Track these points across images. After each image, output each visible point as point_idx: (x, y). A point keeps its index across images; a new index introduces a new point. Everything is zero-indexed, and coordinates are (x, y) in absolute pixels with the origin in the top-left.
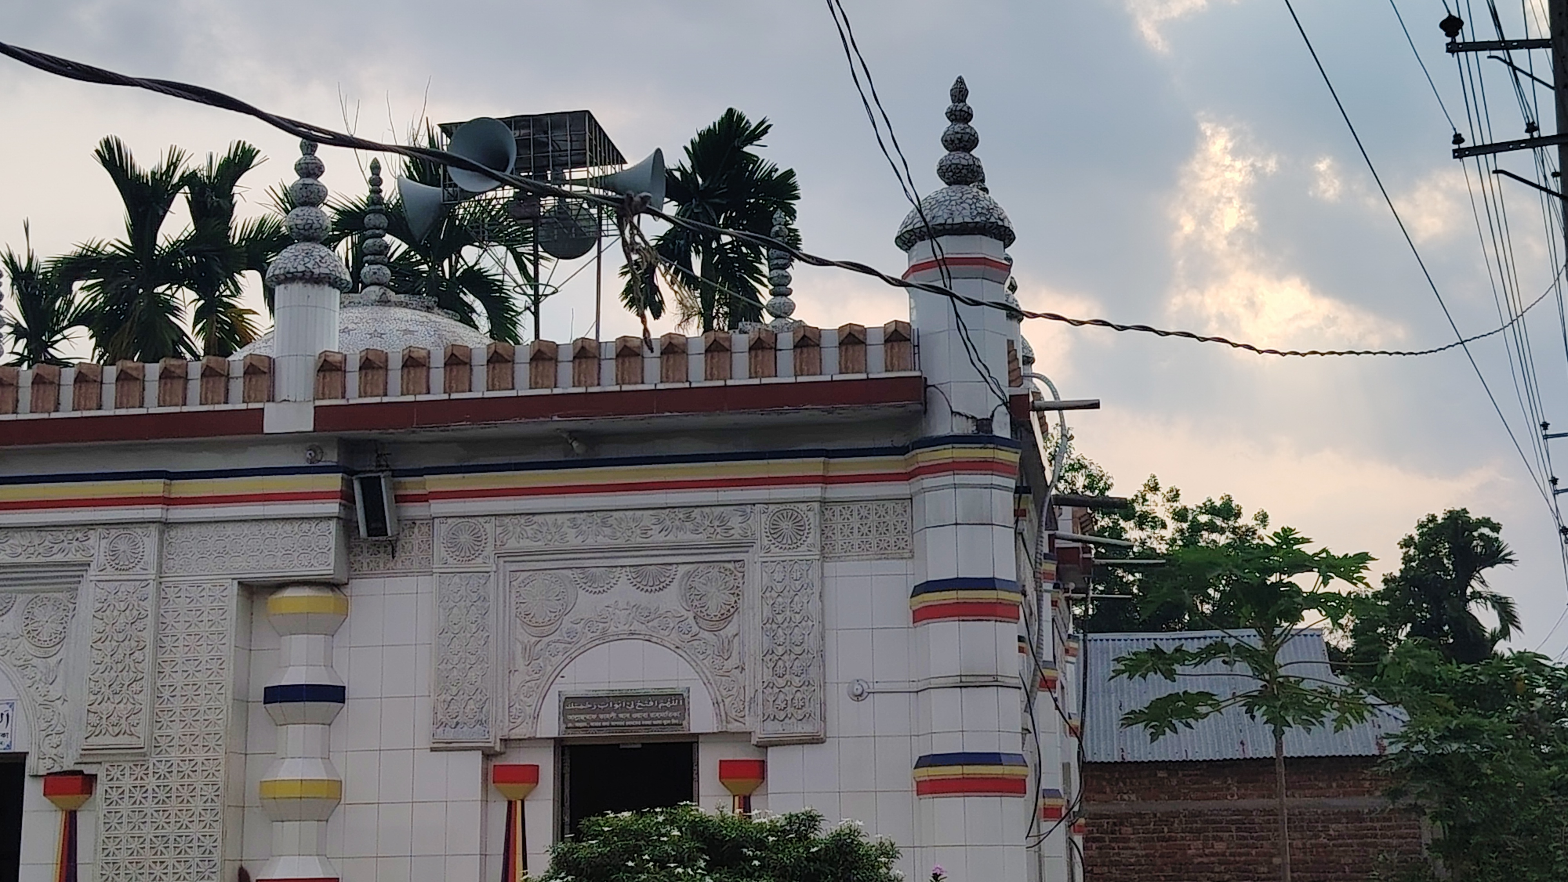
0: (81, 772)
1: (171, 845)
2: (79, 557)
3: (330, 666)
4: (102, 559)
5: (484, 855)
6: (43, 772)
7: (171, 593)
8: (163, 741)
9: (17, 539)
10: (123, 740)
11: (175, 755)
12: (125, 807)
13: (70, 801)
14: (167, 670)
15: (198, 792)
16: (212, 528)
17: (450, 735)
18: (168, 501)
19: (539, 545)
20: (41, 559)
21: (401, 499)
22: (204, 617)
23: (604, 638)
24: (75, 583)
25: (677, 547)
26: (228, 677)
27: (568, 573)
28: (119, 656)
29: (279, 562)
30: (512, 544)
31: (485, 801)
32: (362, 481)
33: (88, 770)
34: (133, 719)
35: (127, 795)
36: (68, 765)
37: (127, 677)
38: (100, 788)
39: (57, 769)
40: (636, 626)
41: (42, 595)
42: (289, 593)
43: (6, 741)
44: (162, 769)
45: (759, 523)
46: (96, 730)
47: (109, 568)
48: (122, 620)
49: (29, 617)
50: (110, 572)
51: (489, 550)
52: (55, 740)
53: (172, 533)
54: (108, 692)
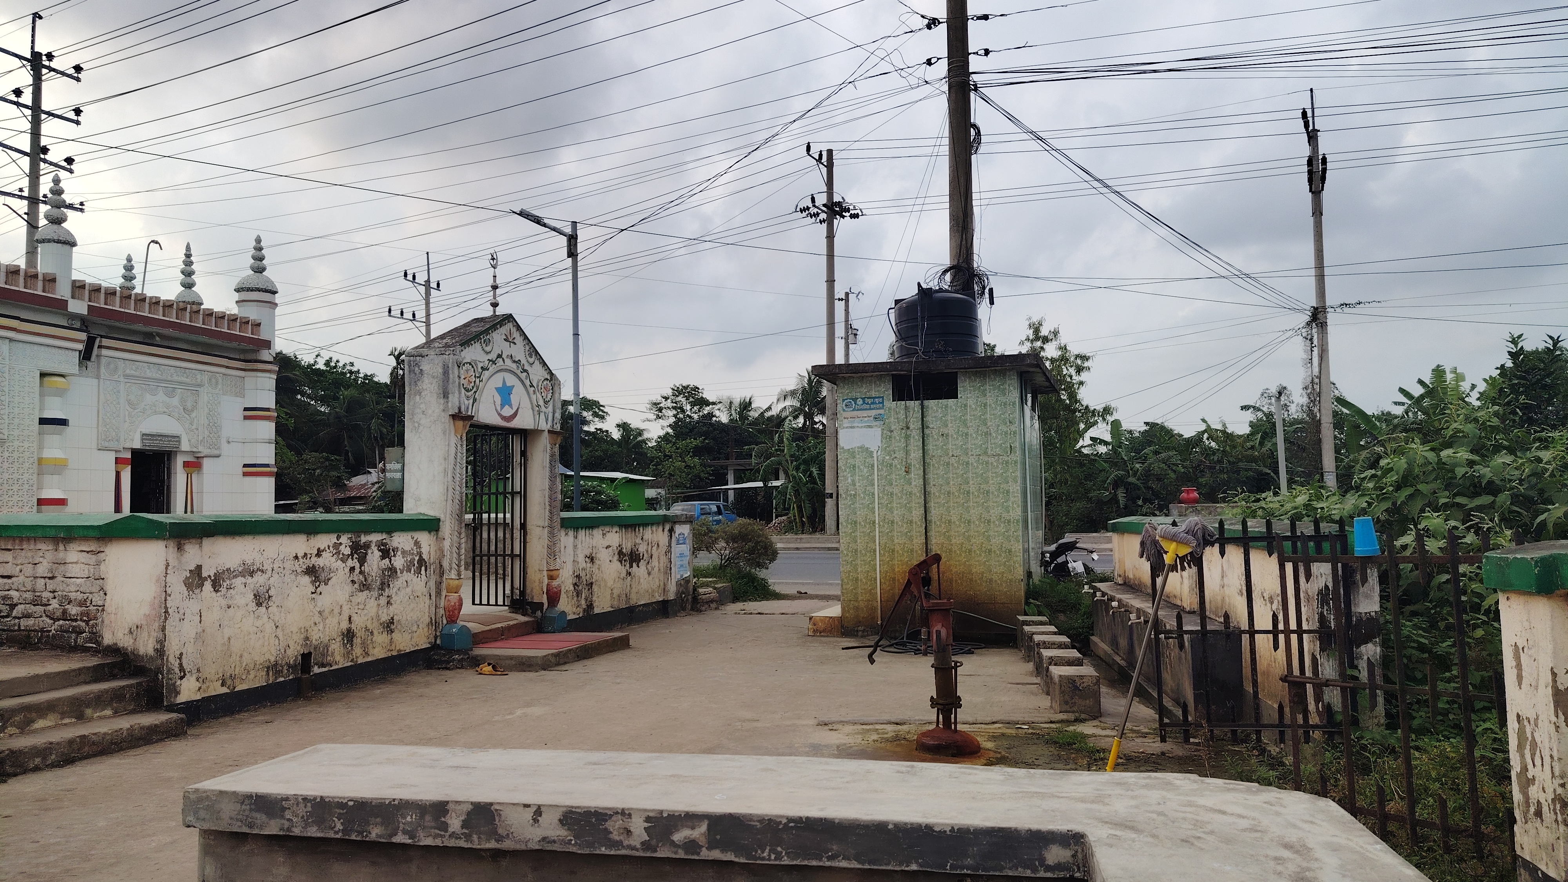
3: (62, 411)
7: (12, 371)
8: (11, 437)
14: (12, 406)
17: (107, 445)
19: (137, 374)
22: (27, 385)
23: (156, 413)
25: (180, 383)
26: (36, 412)
27: (144, 386)
30: (128, 372)
31: (115, 471)
40: (166, 410)
42: (54, 378)
45: (206, 378)
51: (120, 372)
53: (12, 344)
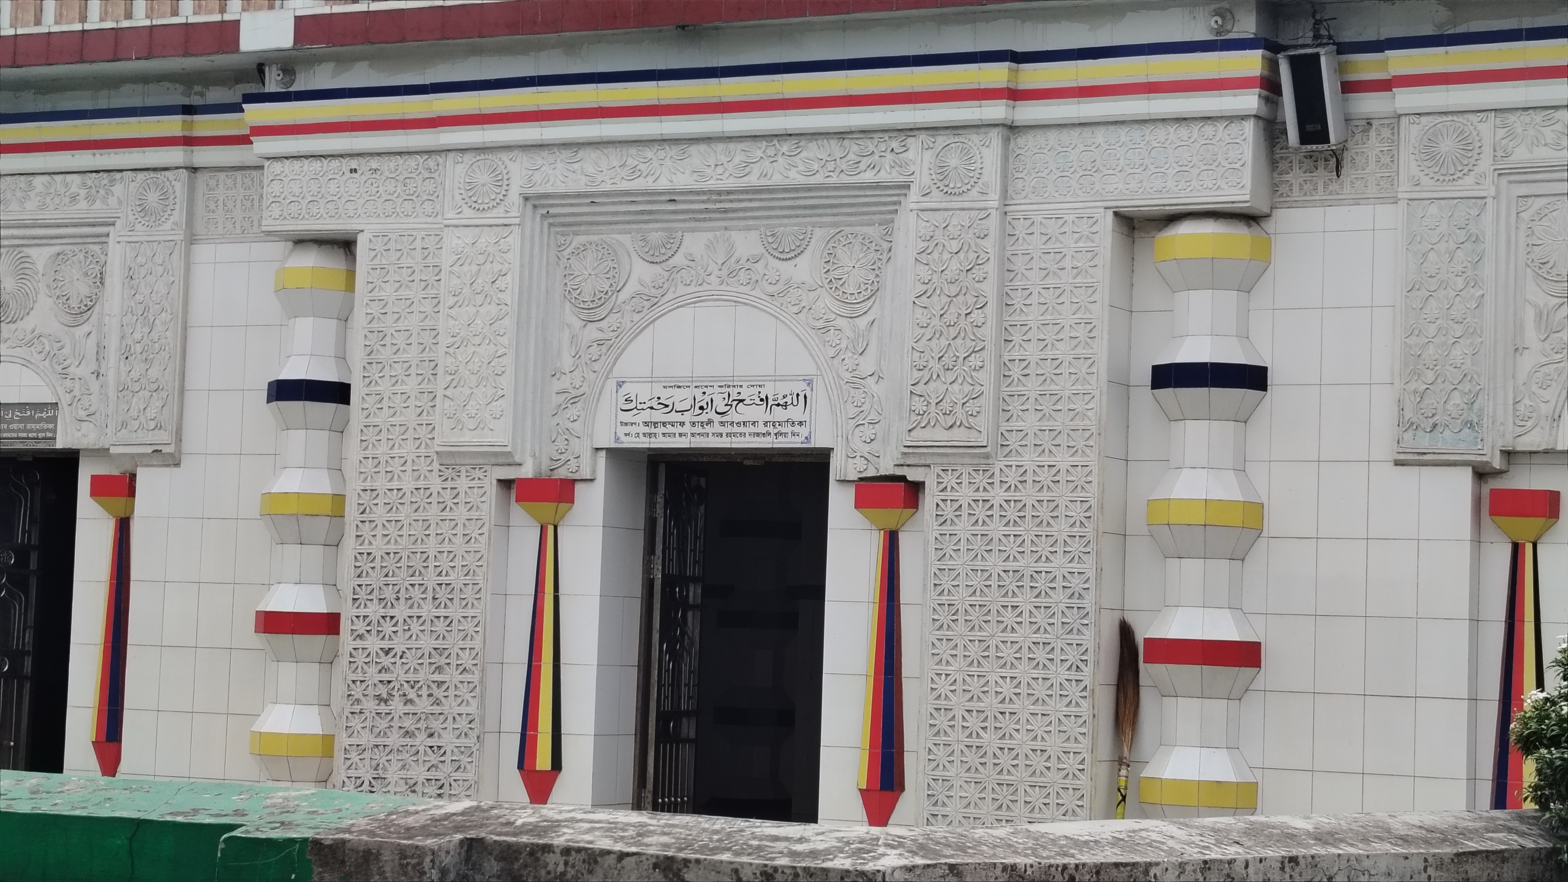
0: (903, 478)
1: (1027, 582)
2: (895, 177)
3: (1244, 336)
4: (926, 180)
5: (1475, 620)
6: (853, 476)
7: (1020, 228)
8: (1013, 440)
9: (812, 151)
10: (959, 436)
11: (1029, 459)
12: (963, 527)
13: (891, 516)
14: (1017, 337)
15: (1062, 510)
16: (1075, 133)
17: (1424, 442)
18: (1014, 95)
20: (845, 179)
21: (1349, 87)
22: (1067, 263)
24: (890, 212)
26: (1101, 350)
28: (950, 317)
29: (1170, 184)
30: (1521, 155)
31: (1477, 541)
32: (1294, 62)
33: (913, 475)
34: (971, 407)
35: (965, 511)
36: (887, 468)
37: (961, 347)
38: (929, 499)
39: (871, 473)
41: (848, 230)
42: (1185, 228)
43: (804, 431)
44: (1012, 478)
46: (922, 419)
47: (935, 192)
48: (954, 265)
49: (830, 258)
50: (936, 200)
51: (1485, 164)
52: (869, 432)
53: (1021, 141)
54: (937, 367)
